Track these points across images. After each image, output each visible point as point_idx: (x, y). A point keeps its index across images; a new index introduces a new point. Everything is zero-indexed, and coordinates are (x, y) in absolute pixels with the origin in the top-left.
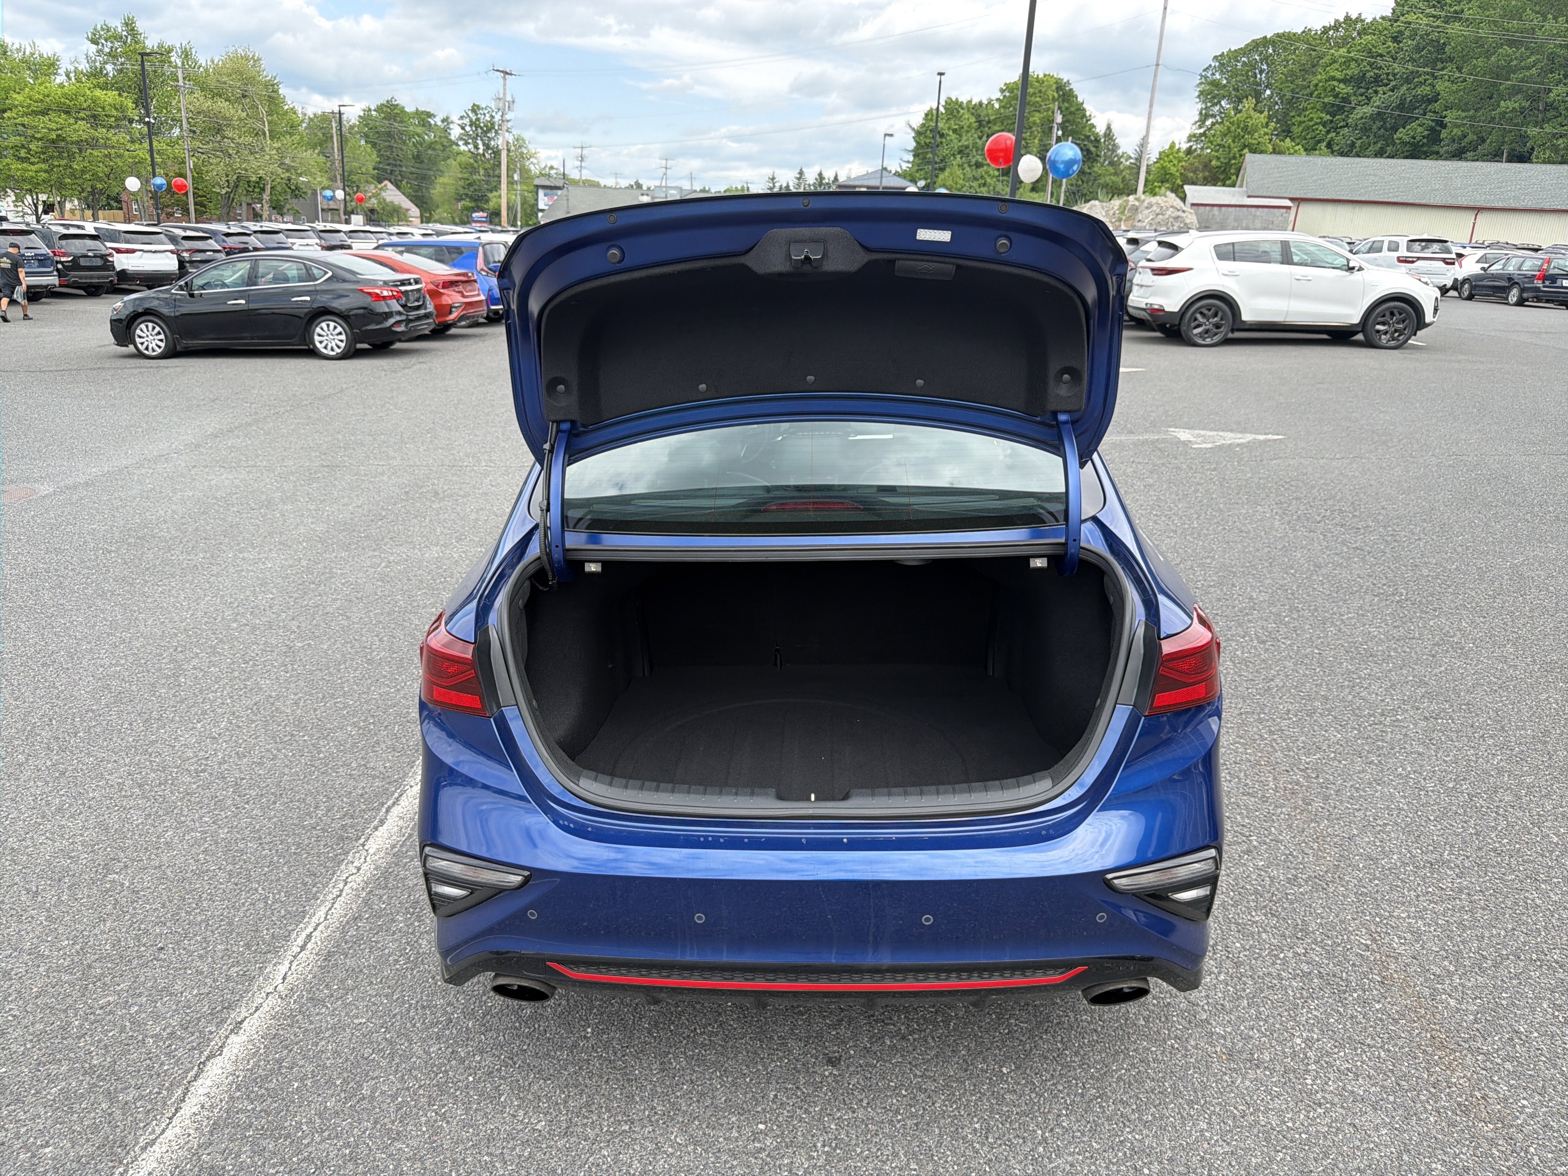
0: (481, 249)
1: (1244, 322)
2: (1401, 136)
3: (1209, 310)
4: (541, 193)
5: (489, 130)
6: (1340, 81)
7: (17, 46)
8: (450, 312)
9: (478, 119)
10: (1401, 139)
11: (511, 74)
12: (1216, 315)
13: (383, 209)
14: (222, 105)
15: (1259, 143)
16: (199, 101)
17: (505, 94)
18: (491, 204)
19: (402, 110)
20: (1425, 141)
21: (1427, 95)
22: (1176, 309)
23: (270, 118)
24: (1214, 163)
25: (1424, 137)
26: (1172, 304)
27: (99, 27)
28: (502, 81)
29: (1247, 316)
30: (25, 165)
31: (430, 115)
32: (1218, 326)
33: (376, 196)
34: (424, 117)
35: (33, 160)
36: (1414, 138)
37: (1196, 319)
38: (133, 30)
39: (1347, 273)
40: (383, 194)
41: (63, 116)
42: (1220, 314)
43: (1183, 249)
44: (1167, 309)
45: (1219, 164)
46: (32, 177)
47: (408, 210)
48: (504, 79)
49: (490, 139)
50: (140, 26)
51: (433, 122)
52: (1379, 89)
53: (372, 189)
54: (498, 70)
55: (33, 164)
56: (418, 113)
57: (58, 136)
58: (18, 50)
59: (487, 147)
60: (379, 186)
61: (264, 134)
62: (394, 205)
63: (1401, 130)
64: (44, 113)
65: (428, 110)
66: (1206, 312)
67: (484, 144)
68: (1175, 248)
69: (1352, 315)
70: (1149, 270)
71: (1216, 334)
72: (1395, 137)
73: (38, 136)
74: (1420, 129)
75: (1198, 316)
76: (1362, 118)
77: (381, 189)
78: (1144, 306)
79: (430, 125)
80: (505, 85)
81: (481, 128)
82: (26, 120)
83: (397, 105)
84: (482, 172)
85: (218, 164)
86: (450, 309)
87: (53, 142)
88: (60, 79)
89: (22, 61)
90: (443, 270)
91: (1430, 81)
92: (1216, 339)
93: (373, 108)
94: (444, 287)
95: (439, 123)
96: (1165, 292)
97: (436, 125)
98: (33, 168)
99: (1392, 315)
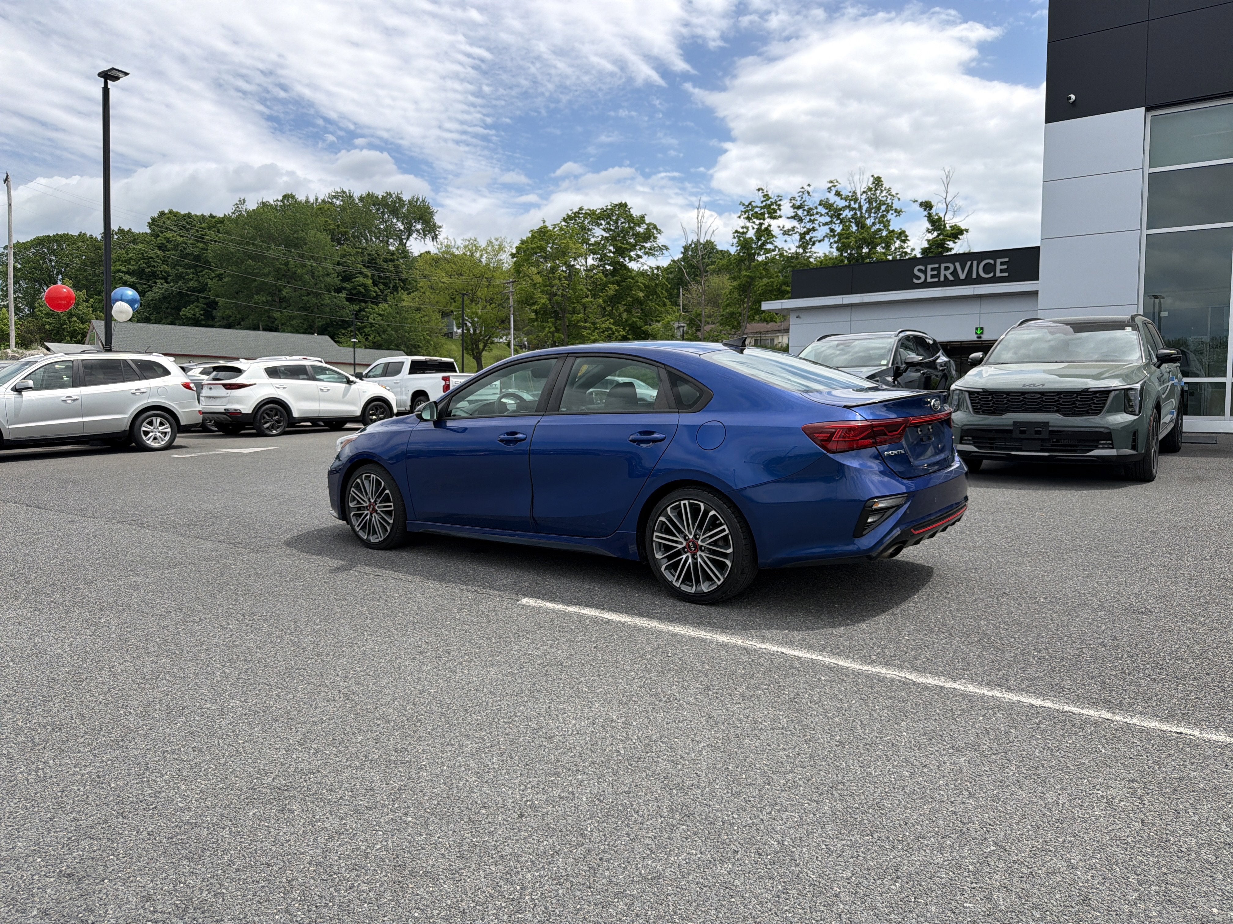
1: (295, 418)
2: (184, 313)
3: (272, 411)
6: (126, 273)
10: (185, 315)
12: (276, 415)
15: (84, 313)
20: (203, 317)
21: (196, 287)
22: (250, 412)
24: (47, 327)
25: (201, 315)
26: (247, 408)
29: (296, 414)
32: (278, 422)
36: (194, 315)
37: (264, 418)
39: (347, 385)
42: (279, 413)
43: (245, 371)
44: (243, 412)
52: (158, 281)
63: (184, 309)
66: (270, 413)
68: (238, 371)
69: (357, 410)
70: (222, 386)
71: (278, 427)
72: (181, 314)
74: (197, 310)
75: (266, 416)
76: (152, 300)
78: (223, 411)
91: (195, 279)
92: (279, 430)
96: (239, 401)
99: (377, 410)
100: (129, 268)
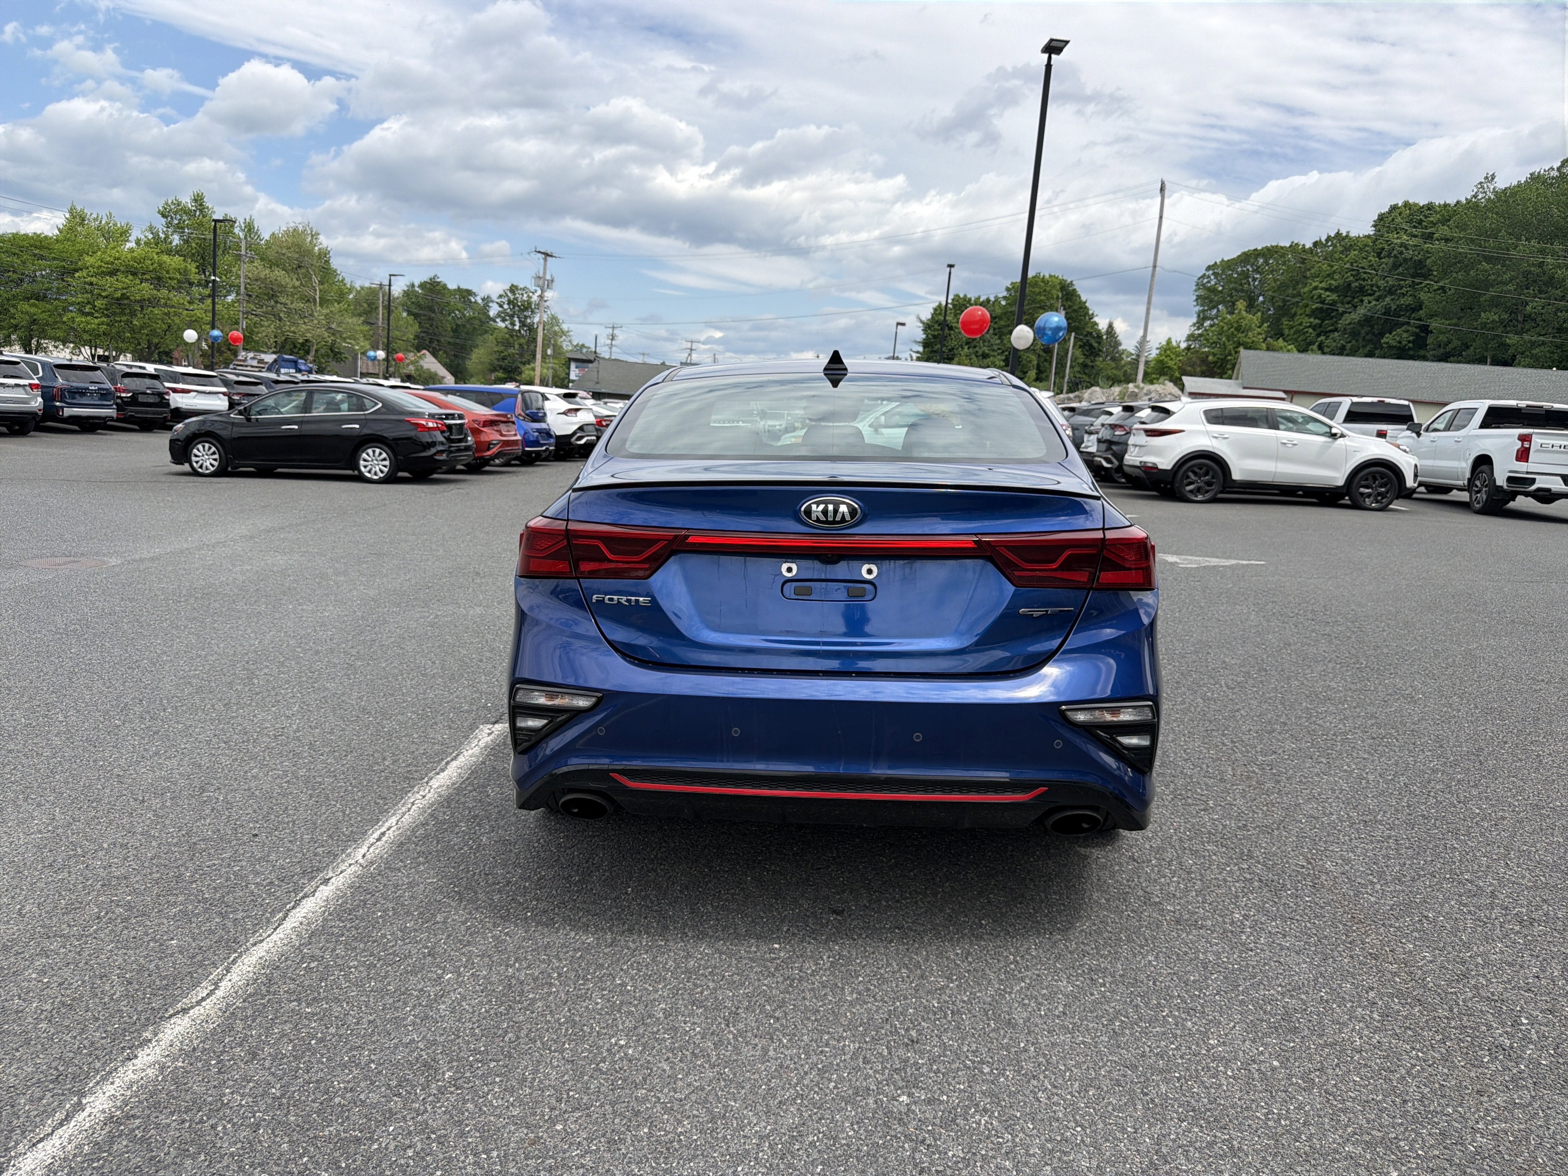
0: (520, 396)
1: (1234, 481)
2: (1387, 340)
3: (1201, 469)
4: (573, 365)
5: (526, 309)
6: (1326, 290)
7: (94, 216)
8: (489, 449)
9: (516, 299)
10: (1388, 343)
11: (552, 256)
12: (1206, 474)
13: (420, 375)
14: (279, 274)
15: (1253, 342)
16: (259, 269)
17: (545, 273)
18: (523, 376)
19: (445, 287)
20: (1411, 345)
21: (1410, 305)
22: (1169, 468)
23: (321, 287)
24: (1210, 358)
25: (1409, 342)
26: (1166, 462)
27: (170, 202)
28: (542, 261)
29: (1236, 476)
30: (89, 318)
31: (469, 292)
32: (1209, 484)
33: (412, 363)
34: (465, 294)
35: (96, 315)
36: (1400, 342)
37: (1188, 477)
38: (201, 205)
39: (1330, 440)
40: (422, 363)
41: (130, 277)
42: (1211, 473)
43: (1174, 413)
44: (1160, 467)
45: (1215, 359)
46: (94, 330)
47: (443, 378)
48: (545, 260)
49: (526, 317)
50: (208, 203)
51: (473, 300)
52: (1364, 298)
53: (411, 356)
54: (539, 252)
55: (96, 318)
56: (459, 290)
57: (123, 295)
58: (95, 220)
59: (523, 324)
60: (418, 355)
61: (315, 300)
62: (430, 372)
63: (1387, 335)
64: (113, 273)
65: (470, 288)
66: (1197, 470)
67: (520, 321)
68: (1167, 412)
69: (1338, 477)
70: (1142, 432)
71: (1207, 492)
72: (1382, 341)
73: (104, 294)
74: (1405, 335)
75: (1191, 474)
76: (1350, 324)
77: (420, 357)
78: (1138, 464)
79: (471, 302)
80: (545, 266)
81: (518, 306)
82: (94, 280)
83: (439, 283)
84: (517, 346)
85: (269, 326)
86: (489, 445)
87: (118, 299)
88: (131, 245)
89: (98, 229)
90: (483, 411)
91: (1411, 293)
92: (1208, 496)
93: (417, 284)
94: (484, 426)
95: (480, 301)
96: (1158, 452)
97: (476, 302)
98: (96, 321)
99: (1375, 479)
100: (1330, 284)
